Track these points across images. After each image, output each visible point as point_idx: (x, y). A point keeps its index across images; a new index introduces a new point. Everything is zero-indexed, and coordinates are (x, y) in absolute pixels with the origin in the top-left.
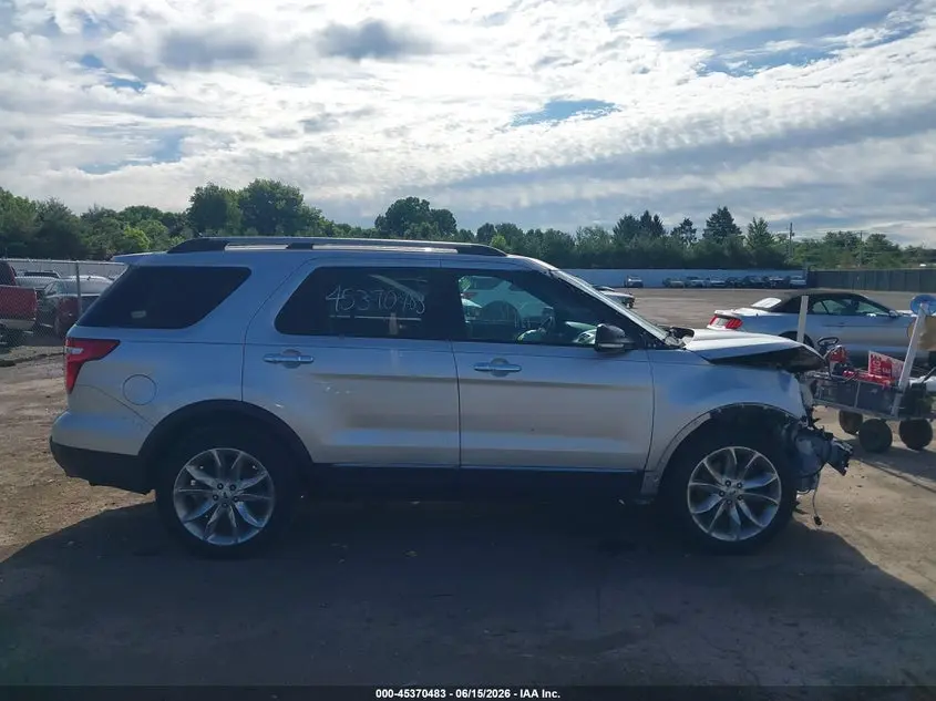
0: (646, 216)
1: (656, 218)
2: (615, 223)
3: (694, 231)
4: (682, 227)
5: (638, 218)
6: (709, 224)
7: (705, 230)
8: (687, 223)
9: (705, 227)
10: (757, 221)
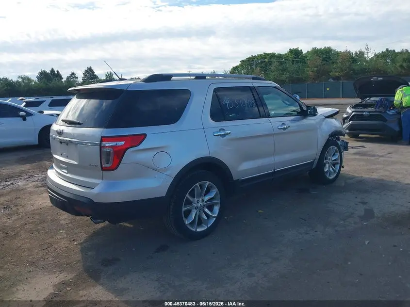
0: (52, 71)
1: (58, 72)
2: (37, 74)
3: (77, 78)
4: (71, 76)
5: (48, 71)
6: (84, 74)
7: (83, 77)
8: (73, 74)
9: (83, 76)
10: (109, 73)
